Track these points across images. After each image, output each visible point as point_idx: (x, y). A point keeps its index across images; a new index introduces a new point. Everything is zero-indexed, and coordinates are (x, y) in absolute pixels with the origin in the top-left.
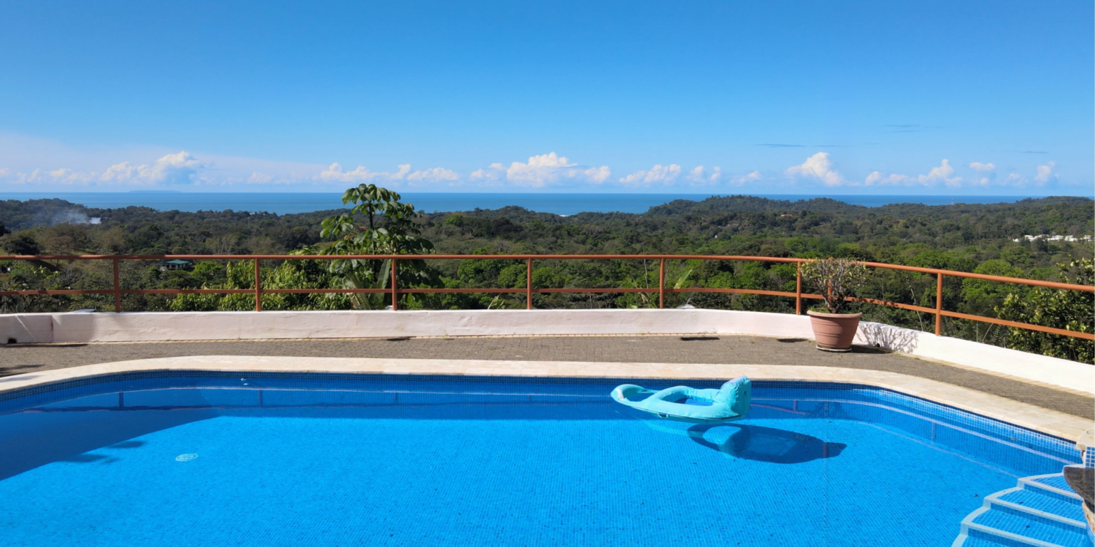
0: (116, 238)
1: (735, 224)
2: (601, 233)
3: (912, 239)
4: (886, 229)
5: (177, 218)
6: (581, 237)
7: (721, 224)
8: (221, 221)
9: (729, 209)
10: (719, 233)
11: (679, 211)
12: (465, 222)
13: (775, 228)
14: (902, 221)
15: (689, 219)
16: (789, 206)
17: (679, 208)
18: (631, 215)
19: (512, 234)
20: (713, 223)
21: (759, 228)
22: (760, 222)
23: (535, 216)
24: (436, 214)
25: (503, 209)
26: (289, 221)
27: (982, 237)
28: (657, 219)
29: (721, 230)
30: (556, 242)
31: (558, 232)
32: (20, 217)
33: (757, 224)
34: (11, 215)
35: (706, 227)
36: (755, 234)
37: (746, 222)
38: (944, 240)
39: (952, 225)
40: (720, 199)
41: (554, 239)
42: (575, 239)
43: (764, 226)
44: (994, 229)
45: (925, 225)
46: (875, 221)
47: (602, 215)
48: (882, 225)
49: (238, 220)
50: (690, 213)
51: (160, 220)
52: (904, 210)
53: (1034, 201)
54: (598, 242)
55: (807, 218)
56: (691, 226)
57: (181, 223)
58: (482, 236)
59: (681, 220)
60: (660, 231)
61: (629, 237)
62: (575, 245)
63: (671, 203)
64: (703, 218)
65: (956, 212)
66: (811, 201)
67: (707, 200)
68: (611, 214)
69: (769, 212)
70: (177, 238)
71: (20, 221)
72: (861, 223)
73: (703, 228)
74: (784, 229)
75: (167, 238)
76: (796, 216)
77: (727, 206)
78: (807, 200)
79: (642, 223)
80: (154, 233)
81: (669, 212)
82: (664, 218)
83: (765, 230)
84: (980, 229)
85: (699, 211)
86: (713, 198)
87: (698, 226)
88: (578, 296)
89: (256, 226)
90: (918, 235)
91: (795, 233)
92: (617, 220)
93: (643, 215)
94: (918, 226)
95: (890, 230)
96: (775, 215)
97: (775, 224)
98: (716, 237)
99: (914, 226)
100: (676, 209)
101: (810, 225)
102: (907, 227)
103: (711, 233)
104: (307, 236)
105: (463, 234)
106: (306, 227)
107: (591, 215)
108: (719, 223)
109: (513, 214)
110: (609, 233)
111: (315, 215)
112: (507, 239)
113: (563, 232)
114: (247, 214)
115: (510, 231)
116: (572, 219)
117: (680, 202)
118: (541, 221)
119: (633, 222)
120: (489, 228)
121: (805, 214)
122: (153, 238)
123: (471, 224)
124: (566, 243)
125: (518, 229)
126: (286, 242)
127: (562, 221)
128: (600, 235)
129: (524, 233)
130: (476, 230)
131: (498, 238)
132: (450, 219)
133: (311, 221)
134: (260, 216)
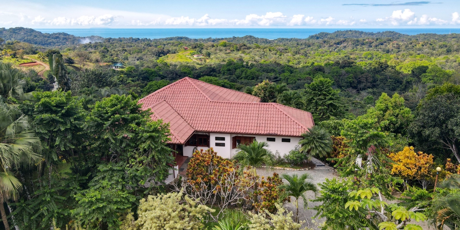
0: (97, 57)
1: (345, 44)
2: (283, 50)
4: (413, 47)
5: (111, 41)
6: (275, 52)
8: (129, 43)
9: (345, 36)
12: (227, 45)
13: (363, 46)
14: (421, 43)
15: (325, 42)
16: (373, 34)
17: (322, 36)
18: (300, 39)
19: (246, 50)
20: (335, 44)
21: (356, 46)
22: (357, 43)
23: (259, 40)
24: (216, 39)
25: (245, 37)
26: (156, 43)
28: (311, 41)
29: (338, 47)
30: (264, 54)
31: (265, 50)
32: (51, 41)
33: (355, 44)
34: (47, 40)
35: (332, 46)
36: (353, 49)
37: (350, 43)
39: (444, 45)
40: (341, 32)
41: (263, 52)
42: (272, 52)
43: (358, 45)
45: (432, 45)
46: (410, 42)
47: (288, 40)
48: (412, 45)
49: (136, 41)
50: (326, 39)
52: (426, 37)
54: (282, 54)
55: (378, 41)
56: (325, 45)
57: (113, 43)
58: (234, 51)
59: (321, 42)
60: (311, 47)
61: (296, 51)
62: (272, 55)
63: (318, 34)
64: (331, 41)
65: (450, 38)
66: (383, 32)
67: (335, 32)
68: (292, 39)
69: (362, 38)
70: (114, 52)
71: (51, 42)
72: (403, 43)
73: (331, 46)
74: (367, 47)
76: (373, 40)
77: (344, 35)
78: (381, 32)
79: (304, 44)
80: (106, 50)
81: (317, 38)
82: (315, 41)
83: (358, 47)
85: (330, 38)
86: (338, 31)
87: (328, 45)
89: (143, 45)
90: (427, 49)
91: (371, 48)
92: (294, 42)
93: (305, 39)
94: (428, 45)
95: (415, 47)
96: (364, 40)
97: (363, 44)
98: (336, 50)
99: (426, 45)
100: (321, 37)
101: (379, 44)
102: (423, 46)
103: (334, 48)
104: (164, 51)
105: (226, 50)
106: (163, 46)
107: (283, 39)
108: (338, 44)
109: (249, 39)
110: (287, 50)
111: (166, 39)
112: (244, 52)
113: (268, 49)
114: (139, 39)
115: (245, 49)
116: (275, 41)
117: (323, 33)
118: (261, 42)
119: (300, 43)
120: (237, 48)
121: (377, 39)
122: (105, 52)
123: (230, 46)
124: (268, 55)
125: (249, 48)
126: (156, 54)
127: (270, 42)
128: (283, 51)
129: (251, 50)
130: (232, 49)
131: (240, 52)
132: (221, 42)
133: (165, 43)
134: (144, 40)
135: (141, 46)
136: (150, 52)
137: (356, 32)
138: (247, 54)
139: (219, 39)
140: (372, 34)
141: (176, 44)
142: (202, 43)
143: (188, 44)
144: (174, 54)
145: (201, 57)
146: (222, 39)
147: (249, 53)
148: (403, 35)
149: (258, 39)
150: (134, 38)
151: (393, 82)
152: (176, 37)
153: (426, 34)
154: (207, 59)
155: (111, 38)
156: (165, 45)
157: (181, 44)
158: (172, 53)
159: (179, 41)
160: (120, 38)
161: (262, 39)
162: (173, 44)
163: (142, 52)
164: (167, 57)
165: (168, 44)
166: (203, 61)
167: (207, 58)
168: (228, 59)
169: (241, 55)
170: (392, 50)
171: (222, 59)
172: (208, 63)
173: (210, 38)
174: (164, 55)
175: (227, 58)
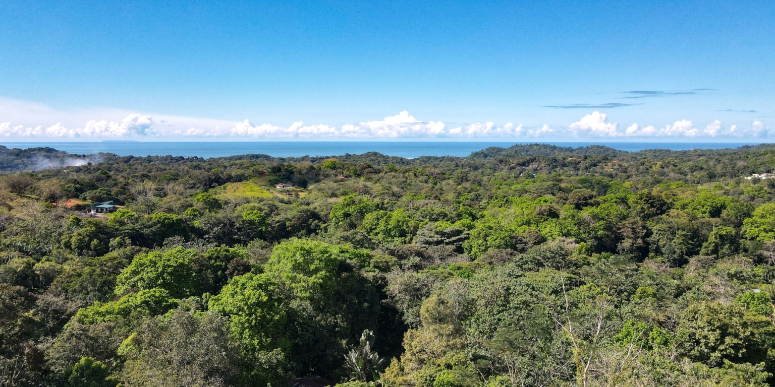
1: (535, 165)
2: (438, 174)
3: (669, 177)
4: (648, 169)
5: (131, 162)
6: (425, 178)
7: (524, 165)
8: (162, 164)
9: (528, 153)
10: (524, 172)
11: (493, 155)
12: (338, 166)
13: (565, 168)
14: (659, 164)
15: (501, 161)
16: (572, 151)
17: (493, 153)
18: (458, 158)
19: (373, 176)
20: (519, 164)
21: (553, 168)
22: (554, 164)
23: (389, 159)
24: (317, 157)
25: (365, 154)
26: (210, 164)
27: (722, 176)
28: (478, 161)
29: (525, 170)
30: (405, 182)
31: (407, 174)
32: (20, 161)
33: (551, 165)
34: (14, 160)
35: (514, 168)
36: (550, 173)
37: (543, 164)
38: (693, 178)
39: (696, 166)
40: (522, 146)
41: (404, 179)
42: (420, 179)
43: (557, 167)
44: (729, 169)
45: (676, 166)
46: (639, 163)
47: (437, 158)
48: (644, 166)
49: (176, 162)
50: (501, 157)
51: (118, 163)
52: (658, 154)
53: (751, 147)
54: (437, 182)
55: (588, 161)
56: (503, 167)
57: (132, 166)
58: (350, 177)
59: (495, 162)
60: (480, 171)
61: (460, 177)
62: (421, 184)
63: (486, 149)
64: (511, 161)
65: (695, 156)
66: (587, 147)
67: (513, 147)
68: (444, 157)
69: (559, 156)
72: (628, 164)
73: (511, 169)
74: (572, 169)
75: (114, 180)
76: (579, 160)
77: (527, 151)
79: (467, 165)
80: (104, 176)
81: (486, 156)
82: (483, 160)
83: (557, 169)
84: (719, 169)
85: (508, 155)
86: (517, 145)
87: (508, 166)
88: (431, 240)
89: (186, 168)
90: (672, 173)
91: (580, 172)
92: (448, 162)
93: (466, 158)
94: (671, 167)
95: (651, 169)
96: (564, 159)
97: (564, 165)
98: (522, 175)
99: (668, 167)
100: (490, 154)
101: (590, 166)
102: (663, 168)
103: (518, 172)
104: (220, 178)
105: (336, 176)
106: (222, 169)
107: (429, 158)
108: (523, 164)
109: (372, 157)
110: (445, 174)
111: (231, 159)
112: (369, 179)
113: (411, 174)
114: (182, 158)
115: (371, 173)
116: (416, 161)
117: (493, 148)
118: (393, 163)
119: (460, 164)
120: (355, 171)
121: (586, 158)
122: (103, 180)
123: (343, 167)
124: (414, 183)
125: (377, 172)
126: (204, 182)
127: (408, 163)
128: (438, 176)
129: (381, 174)
130: (346, 173)
131: (362, 179)
132: (327, 163)
133: (226, 164)
134: (191, 160)
135: (183, 169)
136: (193, 179)
137: (545, 146)
138: (376, 183)
139: (322, 158)
140: (570, 150)
141: (247, 165)
142: (292, 163)
143: (267, 166)
144: (239, 183)
145: (290, 188)
146: (328, 158)
147: (378, 180)
148: (620, 151)
149: (388, 157)
150: (174, 156)
151: (688, 235)
152: (247, 155)
153: (655, 150)
154: (301, 191)
155: (132, 157)
156: (226, 167)
157: (255, 165)
158: (236, 182)
159: (254, 160)
160: (149, 156)
161: (395, 157)
162: (241, 165)
163: (177, 179)
164: (225, 188)
165: (232, 165)
166: (294, 196)
167: (301, 189)
168: (341, 190)
169: (364, 183)
170: (617, 174)
171: (330, 192)
172: (302, 199)
173: (307, 156)
174: (220, 185)
175: (339, 189)
